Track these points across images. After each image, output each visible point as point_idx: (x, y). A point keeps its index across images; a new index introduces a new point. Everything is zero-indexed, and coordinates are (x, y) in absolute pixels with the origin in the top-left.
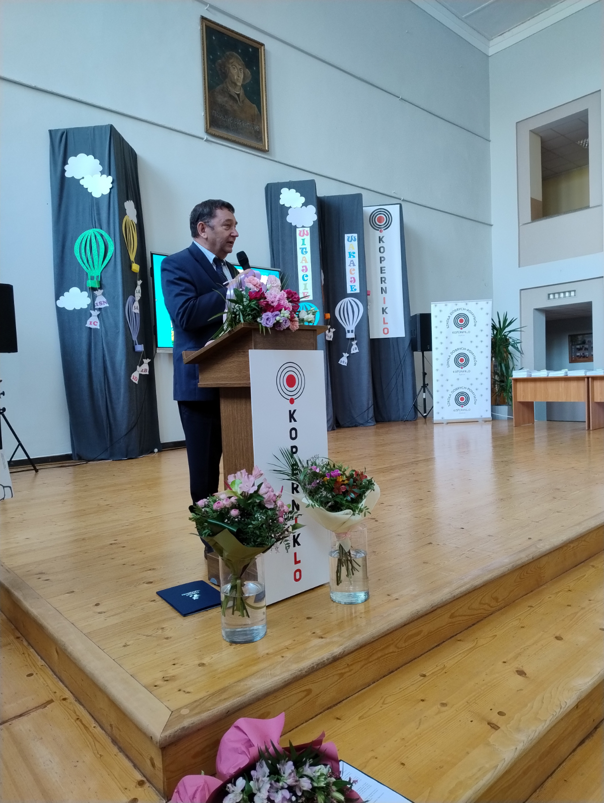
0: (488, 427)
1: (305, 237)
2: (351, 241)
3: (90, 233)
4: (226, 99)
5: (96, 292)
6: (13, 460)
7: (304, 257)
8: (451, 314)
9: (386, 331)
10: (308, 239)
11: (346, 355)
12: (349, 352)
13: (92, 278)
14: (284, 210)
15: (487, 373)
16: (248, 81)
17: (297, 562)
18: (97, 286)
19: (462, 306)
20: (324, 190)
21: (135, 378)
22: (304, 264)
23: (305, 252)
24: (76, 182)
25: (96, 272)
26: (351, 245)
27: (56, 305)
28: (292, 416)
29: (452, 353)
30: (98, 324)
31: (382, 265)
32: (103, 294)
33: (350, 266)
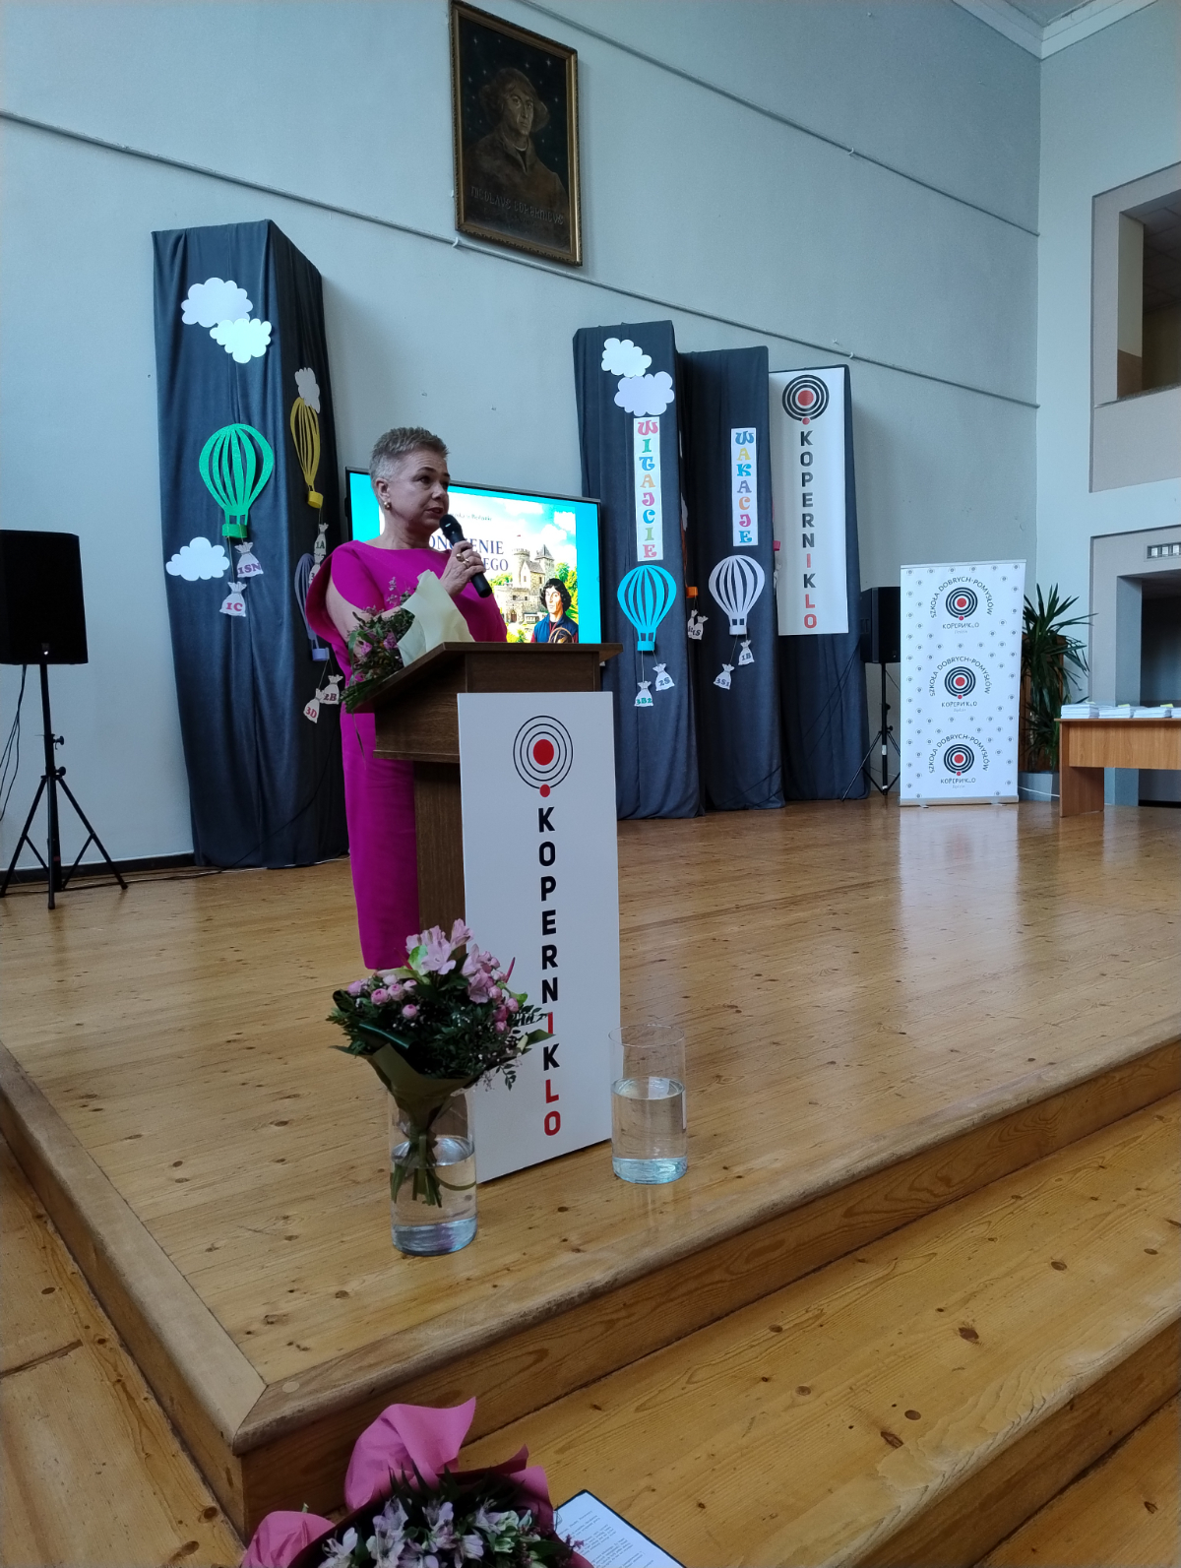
0: (1011, 816)
1: (651, 435)
2: (743, 443)
3: (228, 432)
4: (498, 163)
5: (239, 548)
6: (80, 863)
7: (648, 476)
8: (942, 588)
9: (810, 621)
10: (655, 439)
11: (728, 668)
12: (735, 662)
13: (233, 520)
14: (611, 382)
15: (1013, 708)
16: (542, 125)
17: (551, 1099)
18: (240, 535)
19: (963, 573)
20: (691, 339)
21: (312, 711)
22: (648, 490)
23: (650, 465)
24: (202, 332)
25: (240, 508)
26: (743, 450)
27: (166, 572)
28: (544, 820)
29: (940, 667)
30: (244, 608)
31: (806, 490)
32: (253, 551)
33: (739, 492)
